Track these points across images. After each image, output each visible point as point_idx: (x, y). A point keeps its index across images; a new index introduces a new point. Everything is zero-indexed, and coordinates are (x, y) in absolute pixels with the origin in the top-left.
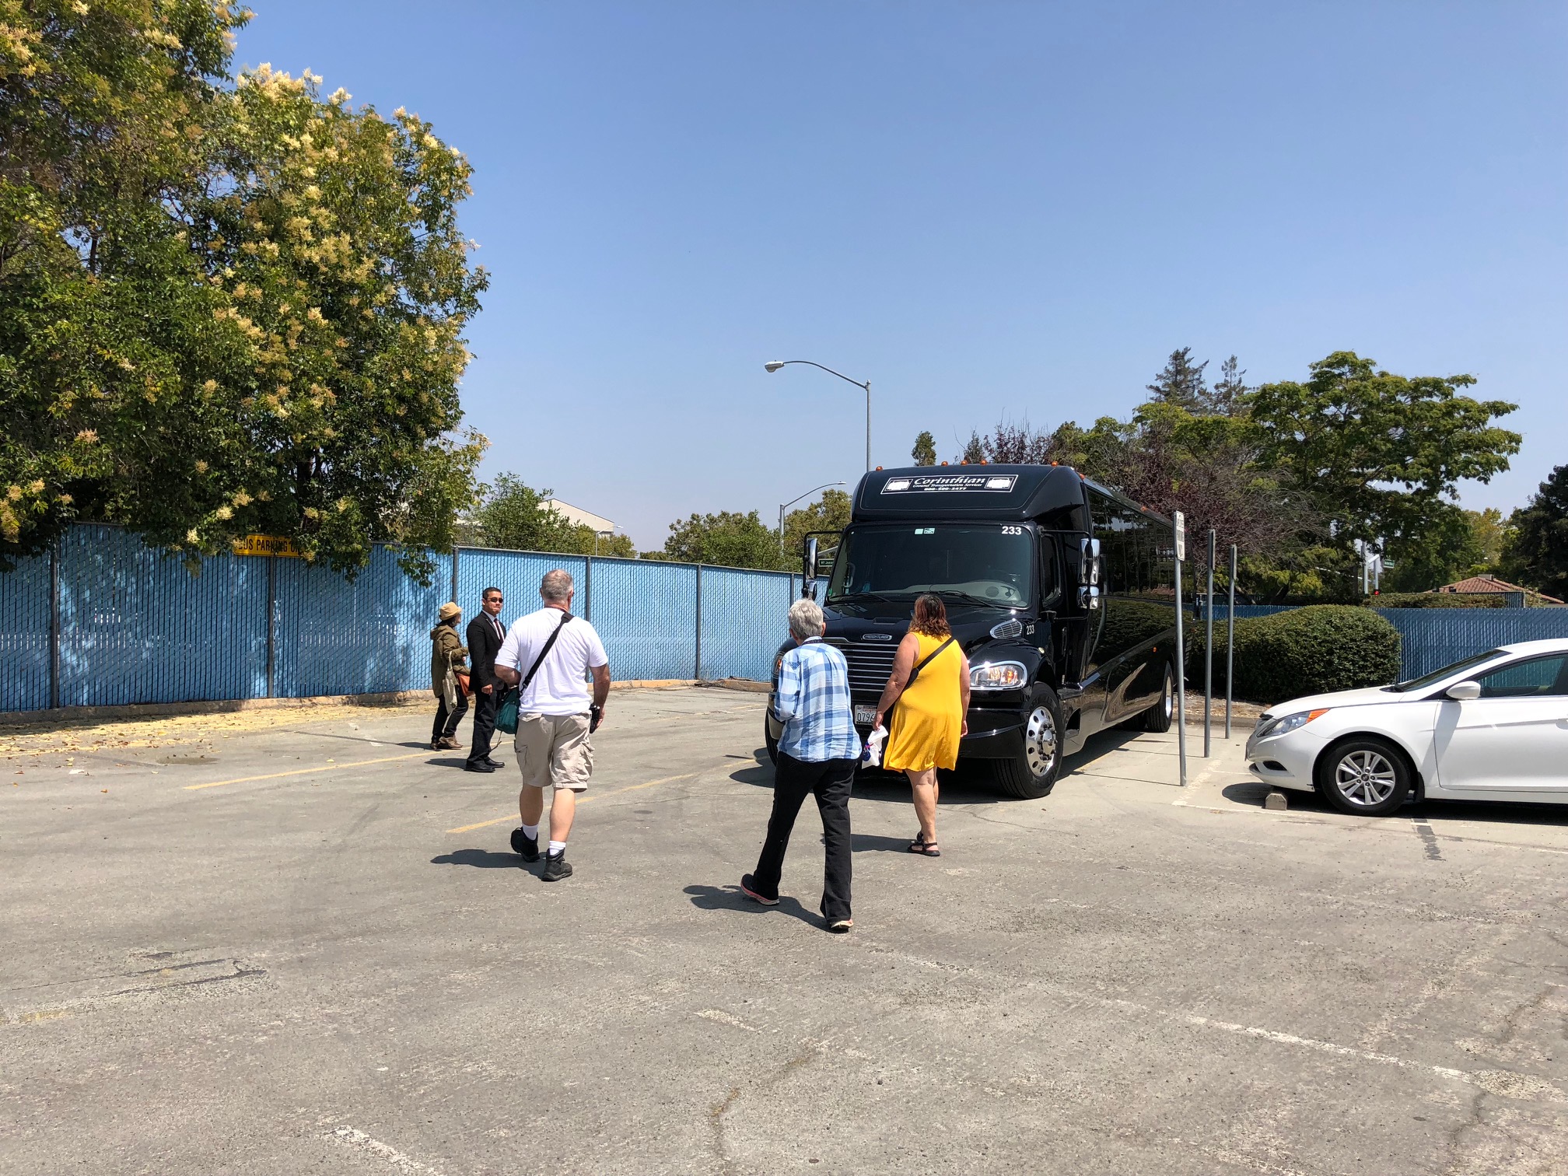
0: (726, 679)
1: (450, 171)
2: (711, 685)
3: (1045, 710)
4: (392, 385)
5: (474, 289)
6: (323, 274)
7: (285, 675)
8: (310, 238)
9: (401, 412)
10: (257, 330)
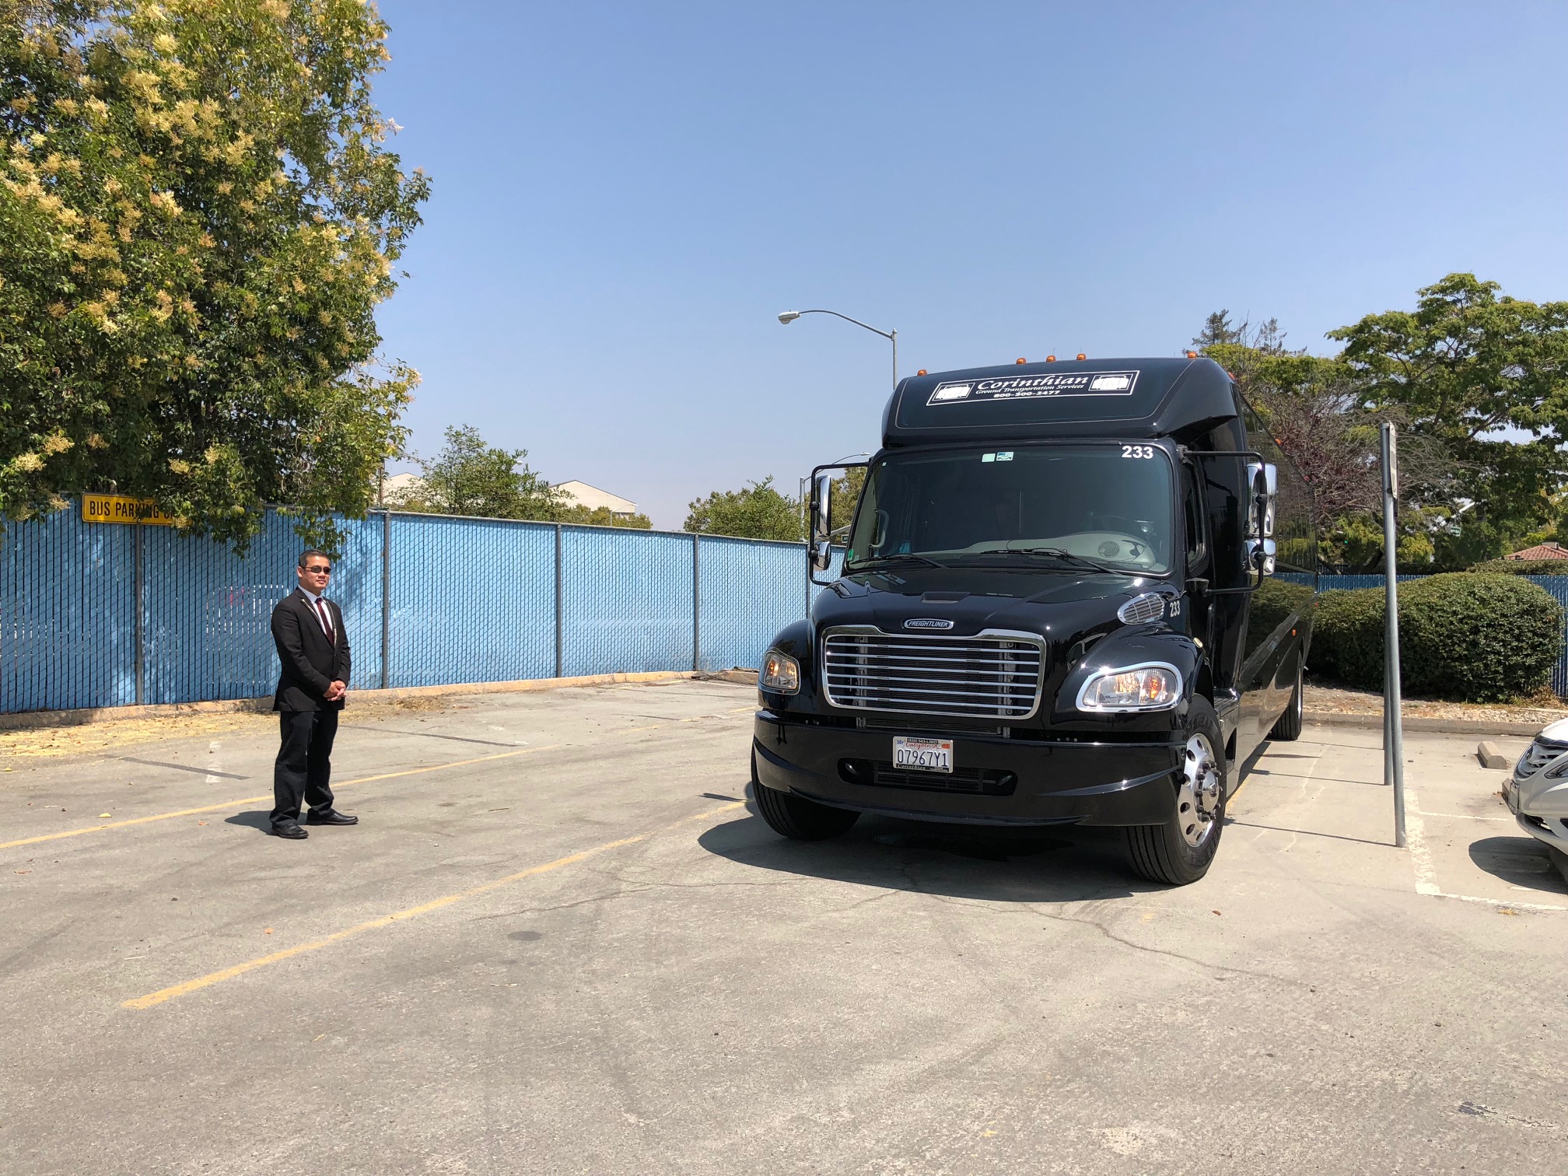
0: (729, 670)
1: (356, 26)
2: (711, 678)
3: (1204, 739)
4: (281, 299)
5: (412, 200)
6: (177, 148)
7: (161, 673)
8: (157, 100)
9: (293, 335)
10: (72, 213)
